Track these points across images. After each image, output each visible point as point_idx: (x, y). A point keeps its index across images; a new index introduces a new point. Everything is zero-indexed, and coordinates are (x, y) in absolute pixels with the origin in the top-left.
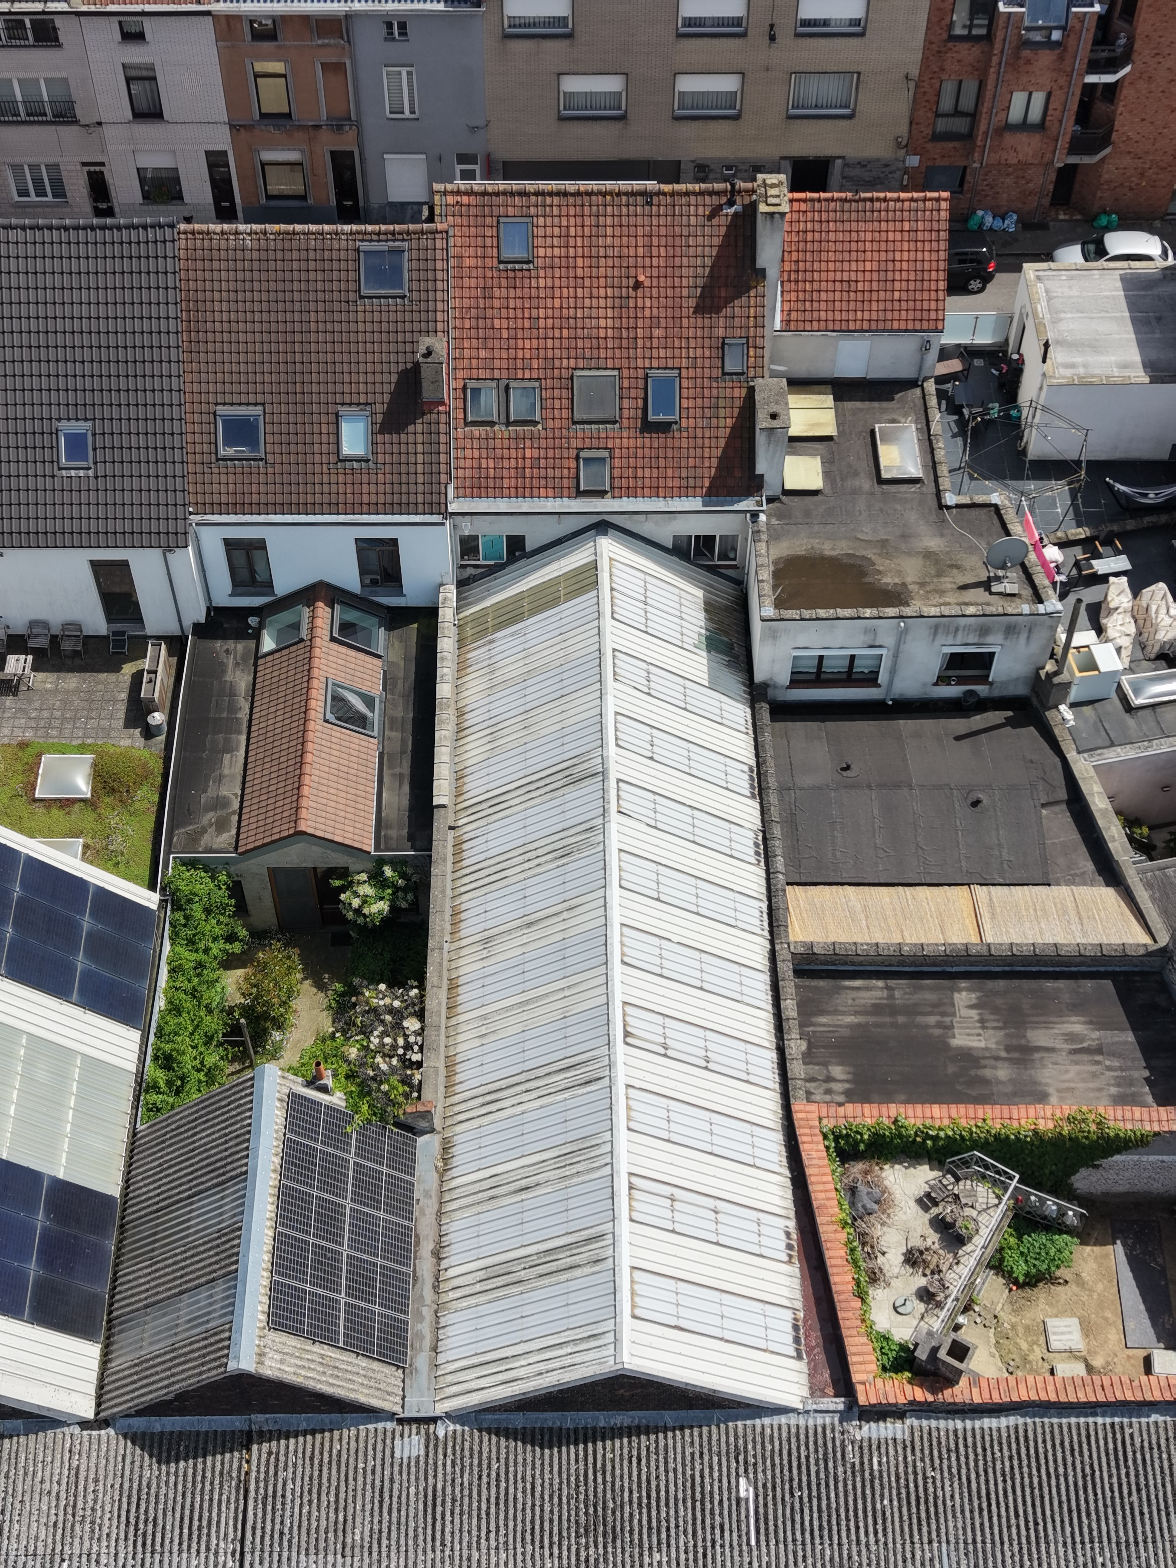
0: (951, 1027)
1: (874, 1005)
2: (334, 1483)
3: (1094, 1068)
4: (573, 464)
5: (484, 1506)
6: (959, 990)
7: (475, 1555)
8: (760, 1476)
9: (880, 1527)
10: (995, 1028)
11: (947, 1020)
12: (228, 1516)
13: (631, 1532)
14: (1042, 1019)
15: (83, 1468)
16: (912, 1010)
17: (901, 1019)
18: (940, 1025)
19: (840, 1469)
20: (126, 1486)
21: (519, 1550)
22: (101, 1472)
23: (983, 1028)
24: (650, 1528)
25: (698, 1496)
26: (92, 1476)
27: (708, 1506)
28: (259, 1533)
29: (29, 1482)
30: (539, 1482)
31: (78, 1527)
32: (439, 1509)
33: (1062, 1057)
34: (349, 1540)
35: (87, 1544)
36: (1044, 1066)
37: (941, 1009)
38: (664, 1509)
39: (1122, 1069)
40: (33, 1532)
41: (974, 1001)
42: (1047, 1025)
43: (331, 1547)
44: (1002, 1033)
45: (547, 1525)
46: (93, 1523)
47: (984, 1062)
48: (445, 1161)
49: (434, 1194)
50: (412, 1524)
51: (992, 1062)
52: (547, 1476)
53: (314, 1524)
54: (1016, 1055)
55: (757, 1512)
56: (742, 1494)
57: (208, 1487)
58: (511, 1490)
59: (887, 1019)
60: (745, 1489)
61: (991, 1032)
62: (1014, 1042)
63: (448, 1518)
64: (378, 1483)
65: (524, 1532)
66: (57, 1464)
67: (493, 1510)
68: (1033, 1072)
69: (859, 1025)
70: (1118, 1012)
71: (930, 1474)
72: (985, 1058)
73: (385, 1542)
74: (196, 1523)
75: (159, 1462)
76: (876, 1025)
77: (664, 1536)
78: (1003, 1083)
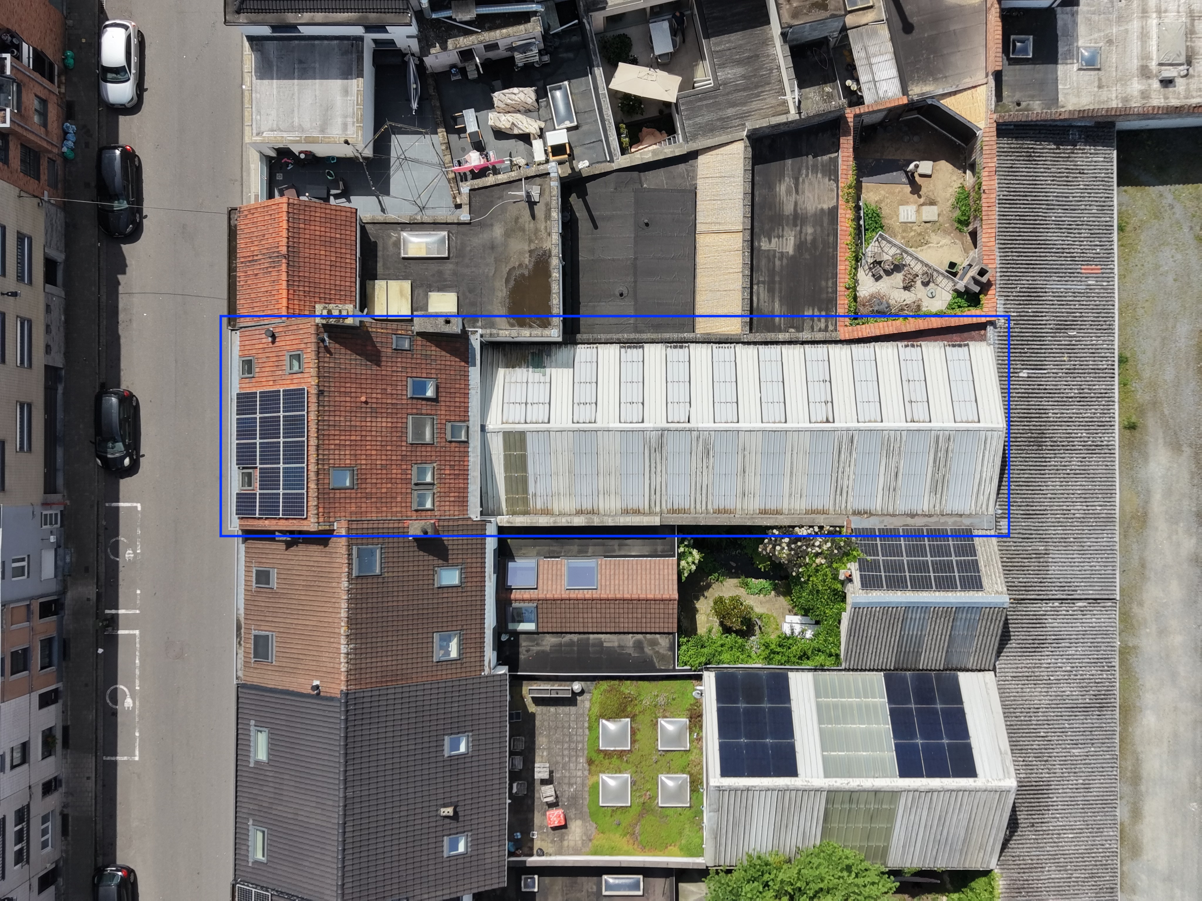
0: (782, 253)
1: (768, 292)
2: (1020, 560)
3: (807, 183)
4: (453, 444)
5: (1030, 492)
6: (760, 246)
7: (1049, 496)
8: (1018, 366)
9: (1040, 314)
10: (783, 231)
11: (777, 255)
12: (1032, 607)
13: (1040, 426)
14: (777, 206)
15: (1012, 675)
16: (772, 272)
17: (777, 279)
18: (781, 259)
19: (1016, 330)
20: (1020, 654)
21: (1047, 476)
22: (1014, 666)
23: (783, 237)
24: (1039, 417)
25: (1026, 395)
26: (1015, 670)
27: (1030, 391)
28: (1040, 593)
29: (1017, 698)
30: (1020, 467)
31: (1037, 674)
32: (1031, 512)
33: (800, 199)
34: (1043, 552)
35: (1043, 669)
36: (806, 208)
37: (771, 257)
38: (1031, 411)
39: (807, 169)
40: (1038, 694)
41: (766, 239)
42: (781, 203)
43: (1046, 560)
44: (786, 227)
45: (1038, 464)
46: (1034, 667)
47: (803, 239)
48: (865, 513)
49: (881, 519)
50: (1037, 524)
51: (803, 235)
52: (1018, 463)
53: (1037, 568)
54: (799, 222)
55: (1033, 369)
56: (1026, 375)
57: (1020, 617)
58: (1023, 480)
59: (777, 286)
60: (1024, 374)
61: (785, 233)
62: (791, 222)
63: (1034, 508)
64: (1020, 540)
65: (1040, 474)
66: (1010, 686)
67: (1031, 488)
68: (809, 215)
69: (780, 301)
70: (774, 166)
71: (1018, 290)
72: (800, 238)
73: (1044, 536)
74: (1034, 621)
75: (1010, 640)
76: (780, 292)
77: (1042, 411)
78: (815, 231)
